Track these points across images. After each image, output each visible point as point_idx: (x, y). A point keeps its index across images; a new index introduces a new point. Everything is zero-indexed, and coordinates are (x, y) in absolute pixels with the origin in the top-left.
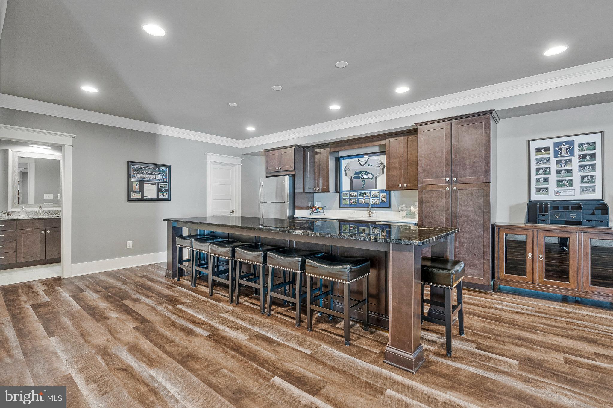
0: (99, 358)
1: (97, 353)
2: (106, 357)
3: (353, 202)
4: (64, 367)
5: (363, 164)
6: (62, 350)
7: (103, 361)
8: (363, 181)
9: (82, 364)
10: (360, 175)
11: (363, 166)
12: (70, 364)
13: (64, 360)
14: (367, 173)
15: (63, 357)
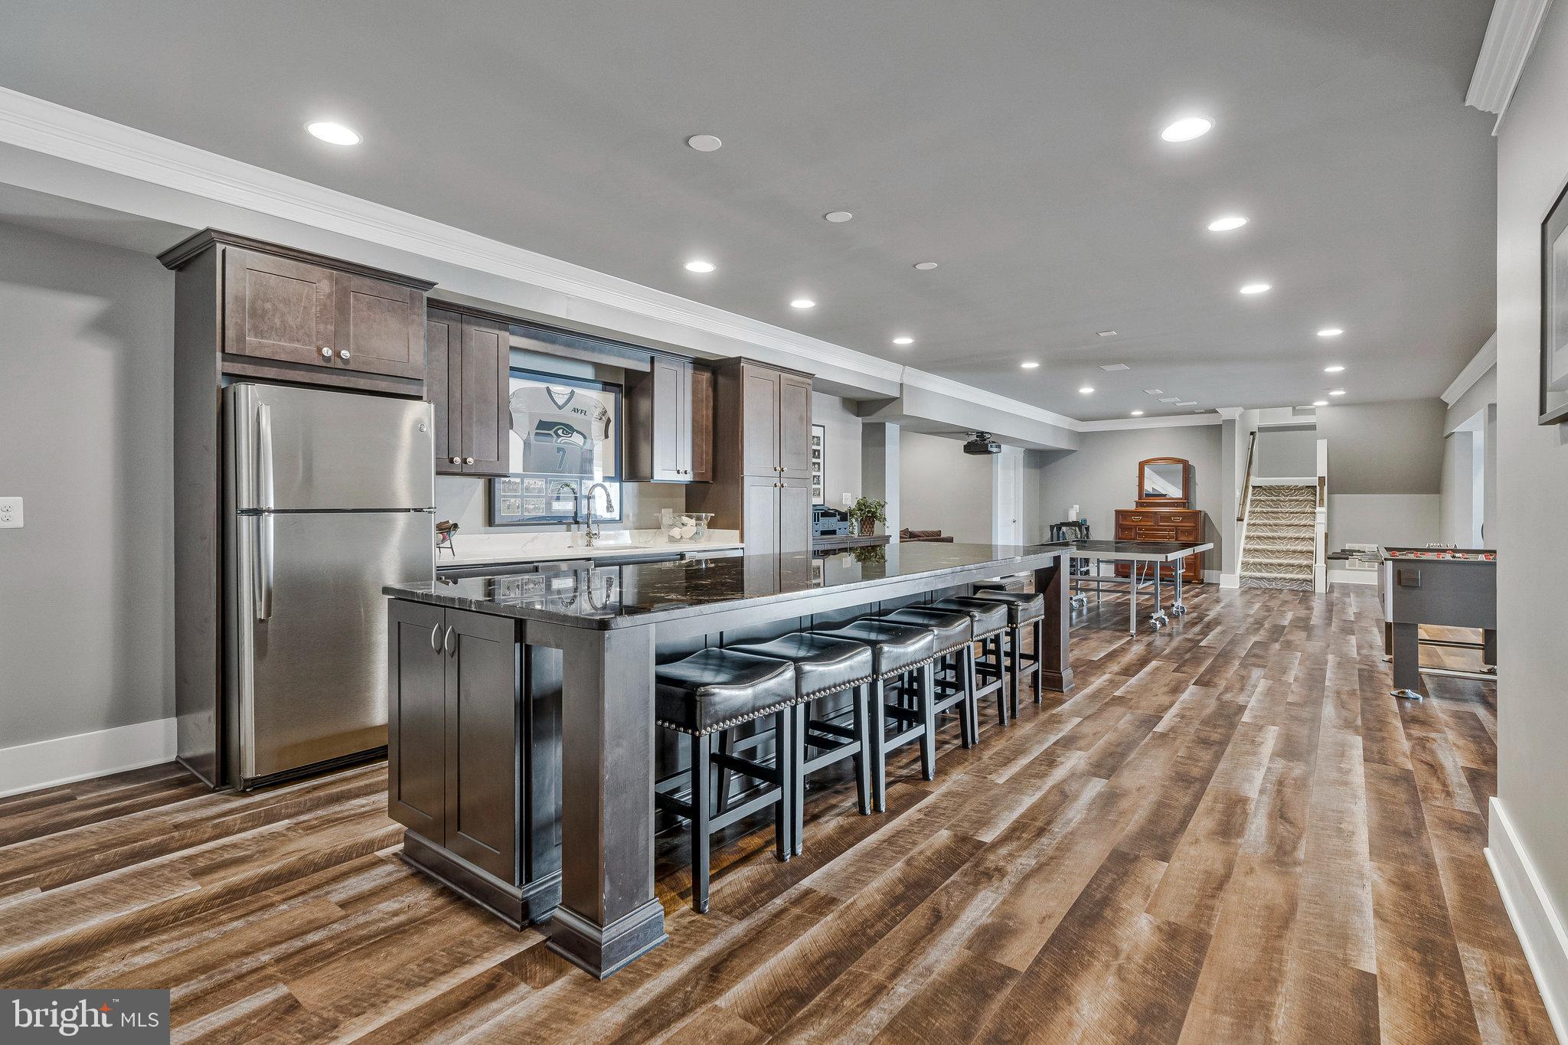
0: (1300, 854)
1: (1296, 863)
2: (1288, 848)
3: (532, 507)
4: (1375, 877)
5: (560, 403)
6: (1360, 912)
7: (1299, 845)
8: (559, 449)
9: (1339, 861)
10: (551, 432)
11: (560, 408)
12: (1361, 876)
13: (1369, 888)
14: (569, 429)
15: (1366, 899)
